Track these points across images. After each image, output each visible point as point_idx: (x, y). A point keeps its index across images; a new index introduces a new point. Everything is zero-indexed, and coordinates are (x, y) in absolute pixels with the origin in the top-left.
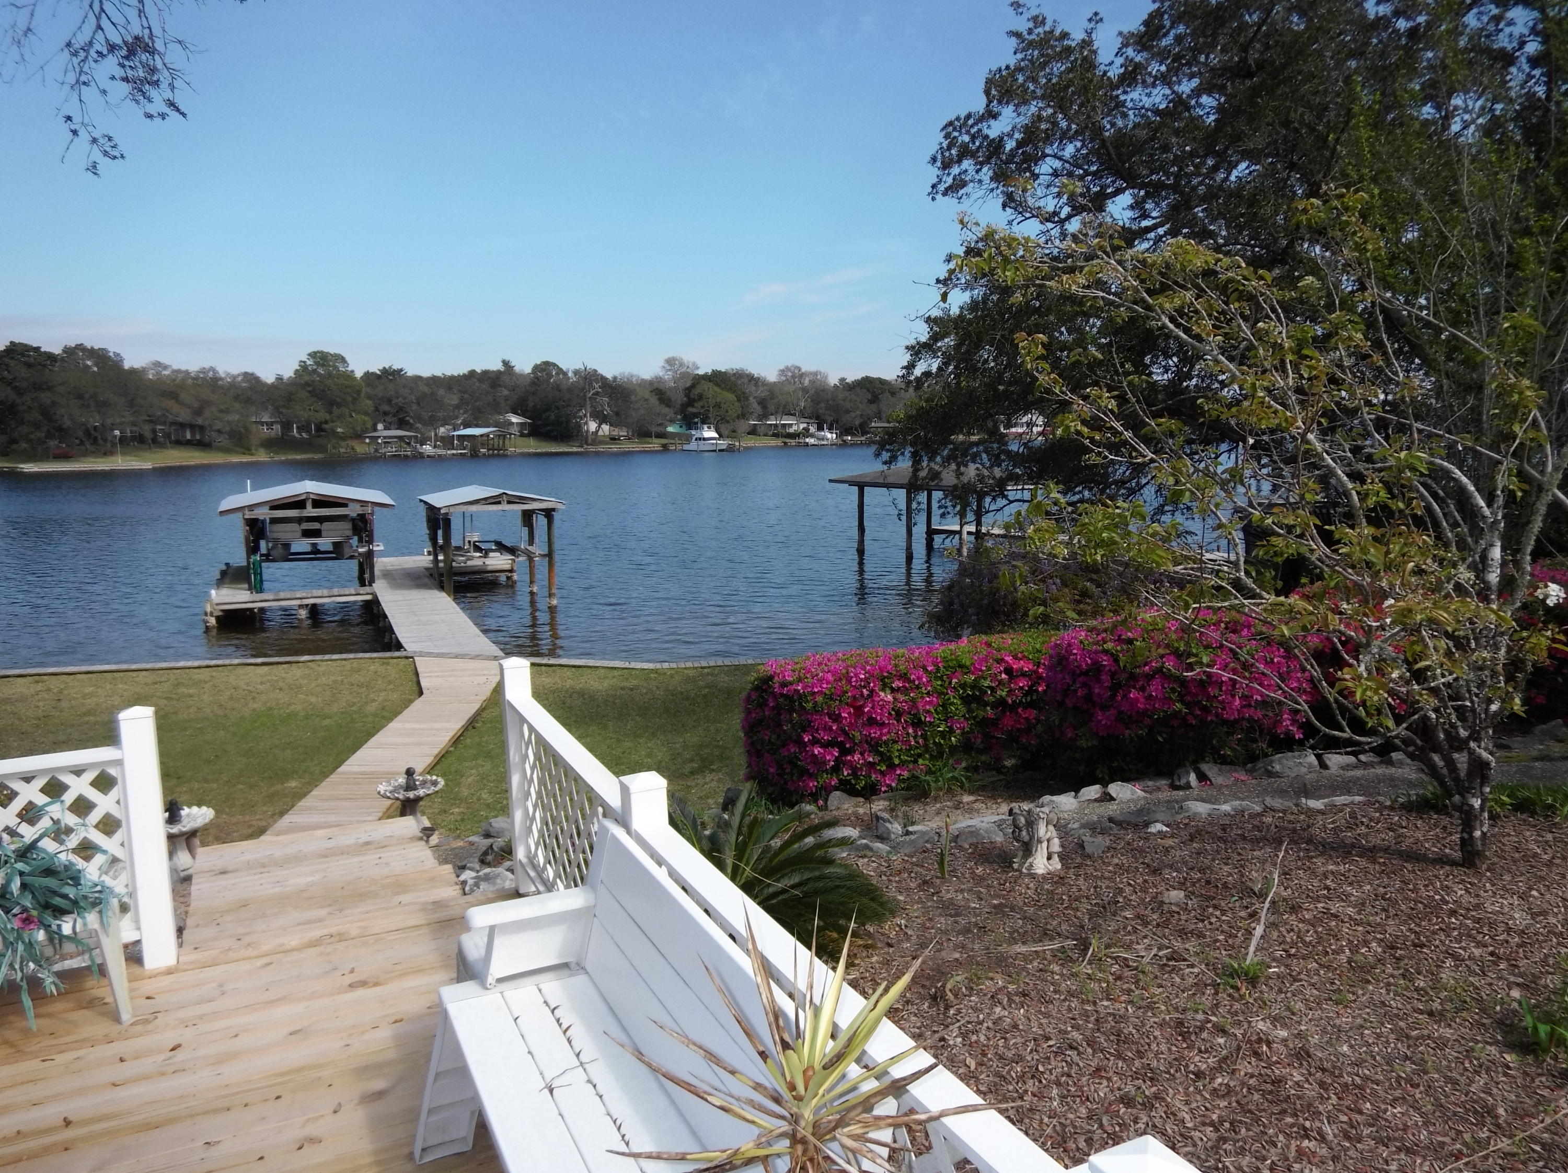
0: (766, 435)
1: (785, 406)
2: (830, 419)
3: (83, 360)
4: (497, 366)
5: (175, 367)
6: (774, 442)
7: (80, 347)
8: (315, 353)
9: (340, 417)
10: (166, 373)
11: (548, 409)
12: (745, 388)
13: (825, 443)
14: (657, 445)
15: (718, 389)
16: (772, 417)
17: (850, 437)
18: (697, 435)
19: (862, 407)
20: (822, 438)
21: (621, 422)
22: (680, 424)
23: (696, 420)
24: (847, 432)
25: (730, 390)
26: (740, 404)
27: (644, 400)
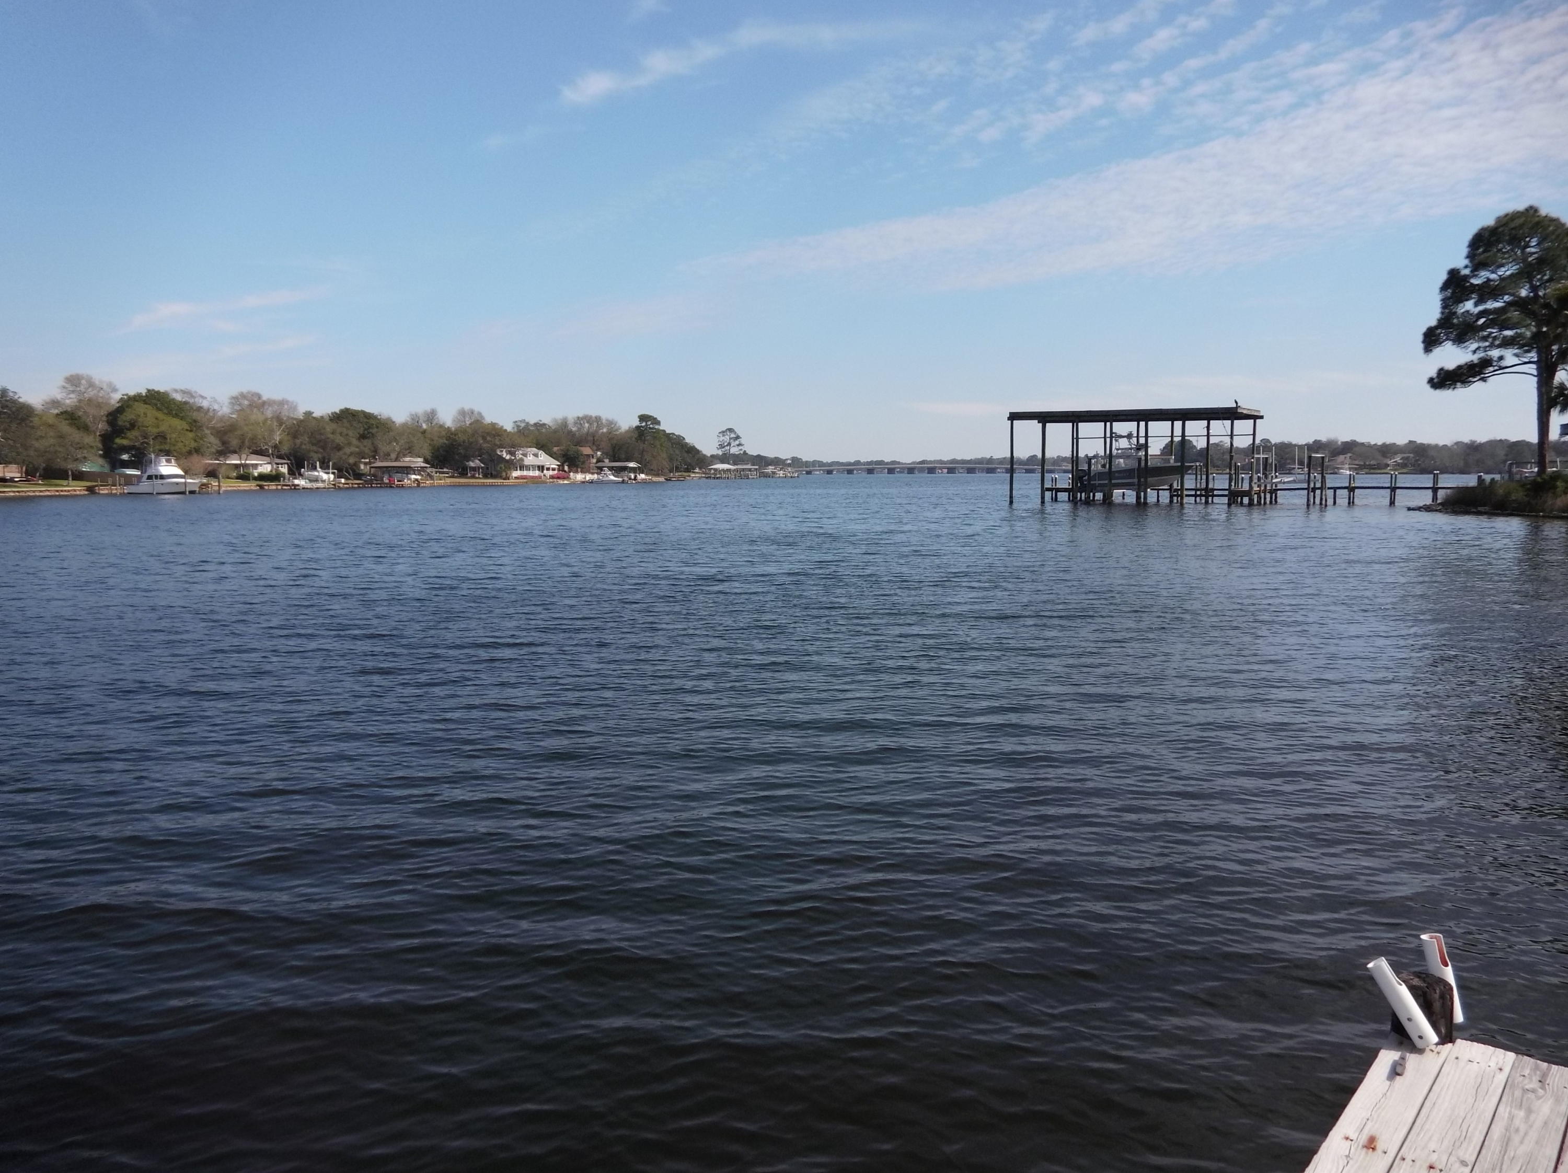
0: (230, 477)
1: (253, 441)
2: (318, 457)
6: (245, 486)
12: (195, 415)
13: (320, 485)
14: (77, 488)
15: (160, 415)
16: (236, 456)
17: (343, 481)
18: (151, 471)
19: (355, 441)
20: (316, 480)
21: (18, 454)
22: (101, 461)
23: (125, 457)
24: (341, 472)
25: (176, 416)
26: (191, 435)
27: (51, 426)
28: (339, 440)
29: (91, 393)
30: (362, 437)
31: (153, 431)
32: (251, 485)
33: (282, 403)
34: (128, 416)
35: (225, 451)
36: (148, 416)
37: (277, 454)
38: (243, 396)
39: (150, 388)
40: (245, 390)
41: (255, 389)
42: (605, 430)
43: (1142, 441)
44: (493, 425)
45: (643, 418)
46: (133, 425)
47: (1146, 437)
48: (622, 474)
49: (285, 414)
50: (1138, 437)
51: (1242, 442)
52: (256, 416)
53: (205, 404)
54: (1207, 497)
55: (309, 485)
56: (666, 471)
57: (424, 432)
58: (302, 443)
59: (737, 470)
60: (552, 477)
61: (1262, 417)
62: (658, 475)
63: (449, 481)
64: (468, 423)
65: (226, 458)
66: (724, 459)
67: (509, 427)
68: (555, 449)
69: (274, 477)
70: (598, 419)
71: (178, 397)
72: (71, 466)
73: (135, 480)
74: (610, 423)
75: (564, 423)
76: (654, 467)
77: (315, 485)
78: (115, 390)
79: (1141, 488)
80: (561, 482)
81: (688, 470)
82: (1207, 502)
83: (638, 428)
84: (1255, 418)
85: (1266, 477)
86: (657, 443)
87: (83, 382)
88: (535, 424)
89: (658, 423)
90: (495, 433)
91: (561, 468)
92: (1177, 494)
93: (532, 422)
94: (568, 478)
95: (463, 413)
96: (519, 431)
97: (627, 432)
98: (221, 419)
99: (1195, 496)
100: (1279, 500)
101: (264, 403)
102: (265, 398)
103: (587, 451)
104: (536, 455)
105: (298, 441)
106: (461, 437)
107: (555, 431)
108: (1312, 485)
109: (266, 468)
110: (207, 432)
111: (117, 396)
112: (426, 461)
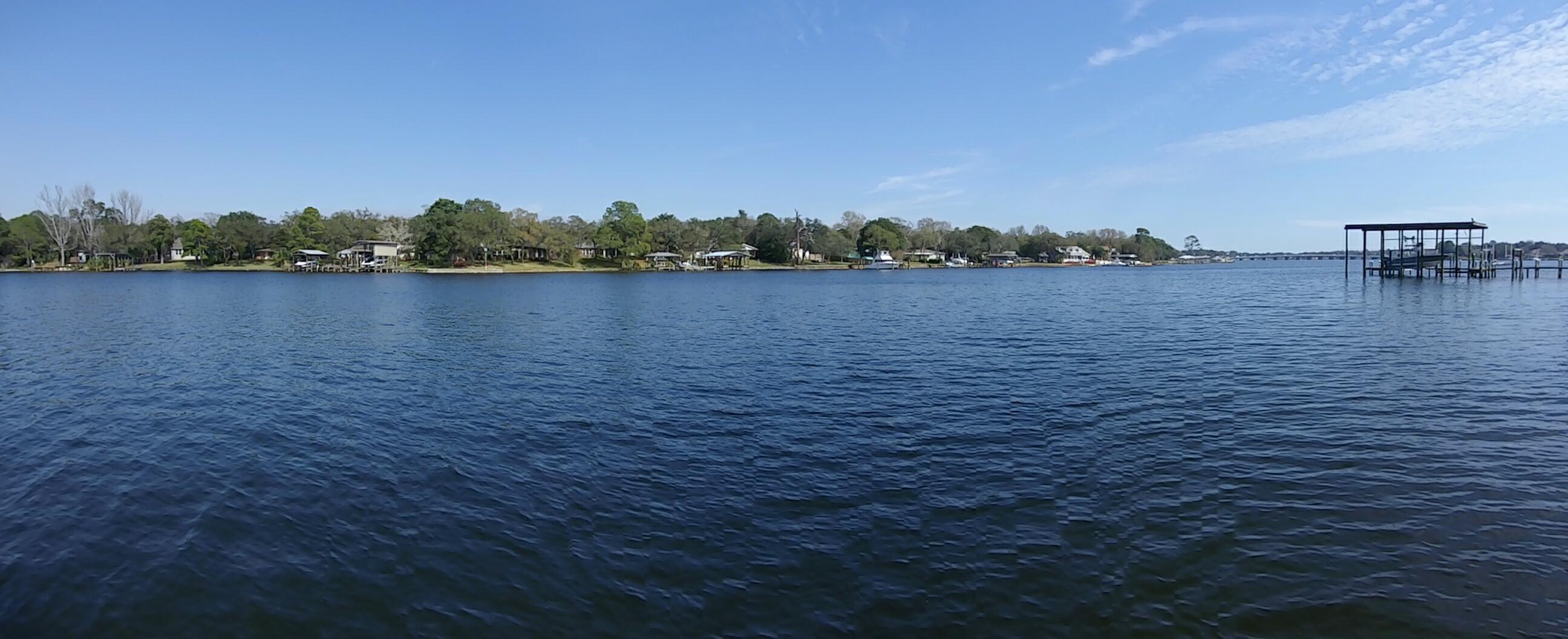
0: (916, 261)
1: (928, 243)
2: (959, 251)
3: (477, 208)
4: (735, 214)
5: (530, 212)
6: (921, 265)
7: (477, 200)
8: (617, 203)
9: (632, 243)
10: (524, 215)
11: (769, 242)
12: (901, 230)
13: (960, 265)
14: (845, 265)
15: (884, 230)
16: (919, 250)
17: (972, 263)
18: (877, 258)
19: (979, 243)
20: (958, 263)
21: (821, 249)
22: (856, 253)
23: (867, 251)
24: (970, 259)
25: (891, 231)
26: (898, 240)
27: (834, 236)
28: (971, 242)
29: (855, 220)
30: (983, 240)
31: (880, 238)
32: (925, 265)
33: (943, 223)
34: (870, 230)
35: (913, 249)
36: (878, 230)
37: (940, 250)
38: (924, 220)
39: (880, 217)
40: (925, 218)
41: (930, 217)
42: (1118, 237)
43: (1420, 241)
44: (1054, 234)
45: (1139, 230)
46: (871, 236)
47: (1422, 239)
48: (1126, 261)
49: (945, 228)
50: (1418, 239)
51: (1476, 242)
52: (930, 230)
53: (906, 224)
54: (1456, 273)
55: (954, 266)
56: (1153, 260)
57: (1016, 238)
58: (952, 244)
59: (1195, 259)
60: (1086, 262)
61: (1486, 228)
62: (1148, 262)
63: (1028, 264)
64: (1041, 233)
65: (915, 252)
66: (1189, 253)
67: (1064, 235)
68: (1088, 247)
69: (938, 261)
70: (1113, 231)
71: (893, 221)
72: (844, 255)
73: (869, 262)
74: (1121, 233)
75: (1094, 233)
76: (1146, 257)
77: (957, 266)
78: (865, 218)
79: (1419, 268)
80: (1090, 265)
81: (1166, 259)
82: (1456, 276)
83: (1136, 235)
84: (1483, 228)
85: (1489, 262)
86: (1148, 244)
87: (851, 215)
88: (1078, 234)
89: (1148, 233)
90: (1055, 237)
91: (1091, 257)
92: (1440, 271)
93: (1076, 232)
94: (1095, 263)
95: (1037, 227)
96: (1069, 237)
97: (1132, 237)
98: (913, 232)
99: (1450, 272)
100: (1497, 275)
101: (934, 223)
102: (934, 221)
103: (1106, 248)
104: (1077, 250)
105: (950, 243)
106: (1036, 240)
107: (1088, 237)
108: (1515, 266)
109: (934, 257)
110: (906, 238)
111: (865, 221)
112: (1017, 253)
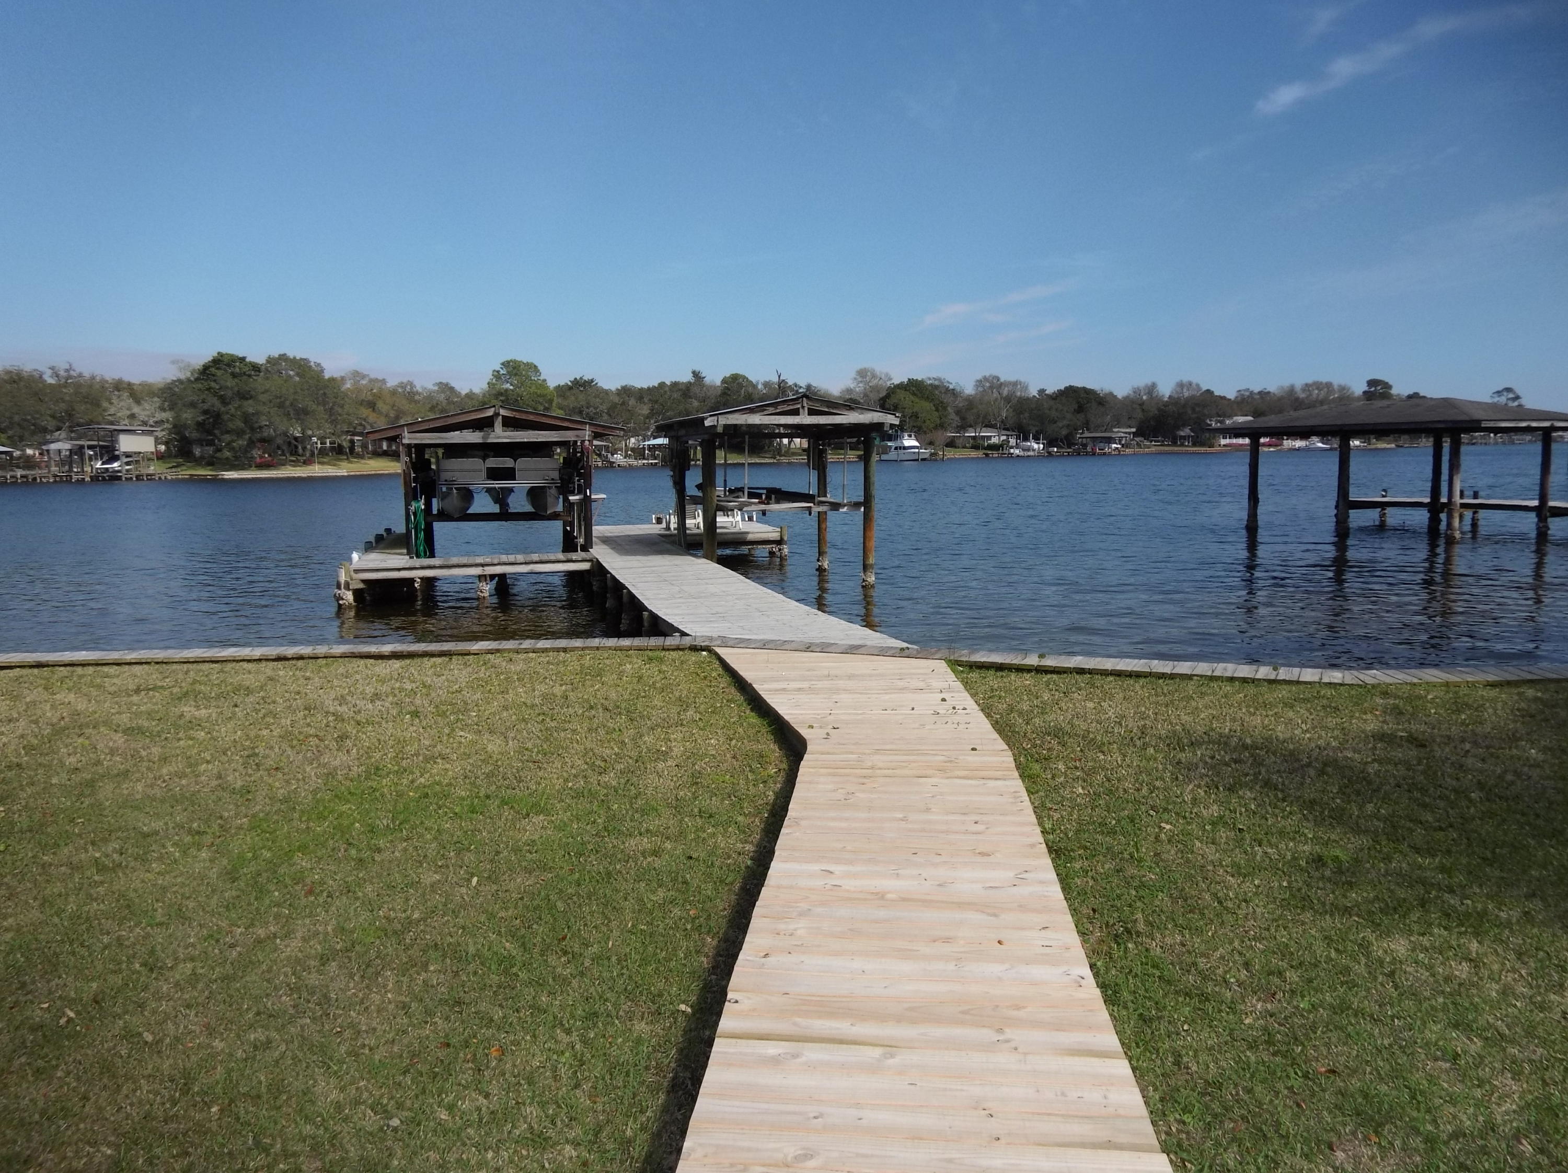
0: (964, 447)
1: (985, 417)
2: (1034, 430)
3: (286, 370)
5: (372, 376)
6: (974, 454)
7: (283, 357)
8: (508, 362)
10: (364, 382)
12: (944, 397)
13: (1031, 453)
15: (916, 398)
16: (970, 429)
17: (1052, 449)
18: (898, 444)
19: (1069, 416)
20: (1029, 449)
24: (1050, 443)
26: (937, 414)
28: (1054, 414)
29: (874, 382)
30: (1080, 411)
31: (909, 412)
32: (980, 454)
33: (1015, 384)
34: (893, 400)
35: (963, 427)
36: (909, 398)
37: (1005, 427)
38: (985, 379)
39: (911, 377)
40: (987, 375)
41: (995, 373)
42: (1336, 396)
44: (1211, 394)
45: (1374, 382)
46: (896, 408)
49: (1020, 391)
52: (993, 395)
53: (953, 387)
57: (1142, 404)
58: (1026, 418)
63: (1154, 450)
64: (1186, 393)
69: (1001, 447)
70: (1329, 385)
71: (933, 383)
74: (1342, 388)
75: (1292, 390)
77: (1027, 454)
83: (1367, 392)
87: (869, 374)
88: (1260, 393)
89: (1387, 387)
93: (1256, 391)
95: (1181, 385)
97: (1357, 396)
98: (965, 398)
101: (1001, 384)
102: (1002, 380)
105: (1022, 417)
107: (1280, 399)
109: (995, 439)
110: (952, 410)
